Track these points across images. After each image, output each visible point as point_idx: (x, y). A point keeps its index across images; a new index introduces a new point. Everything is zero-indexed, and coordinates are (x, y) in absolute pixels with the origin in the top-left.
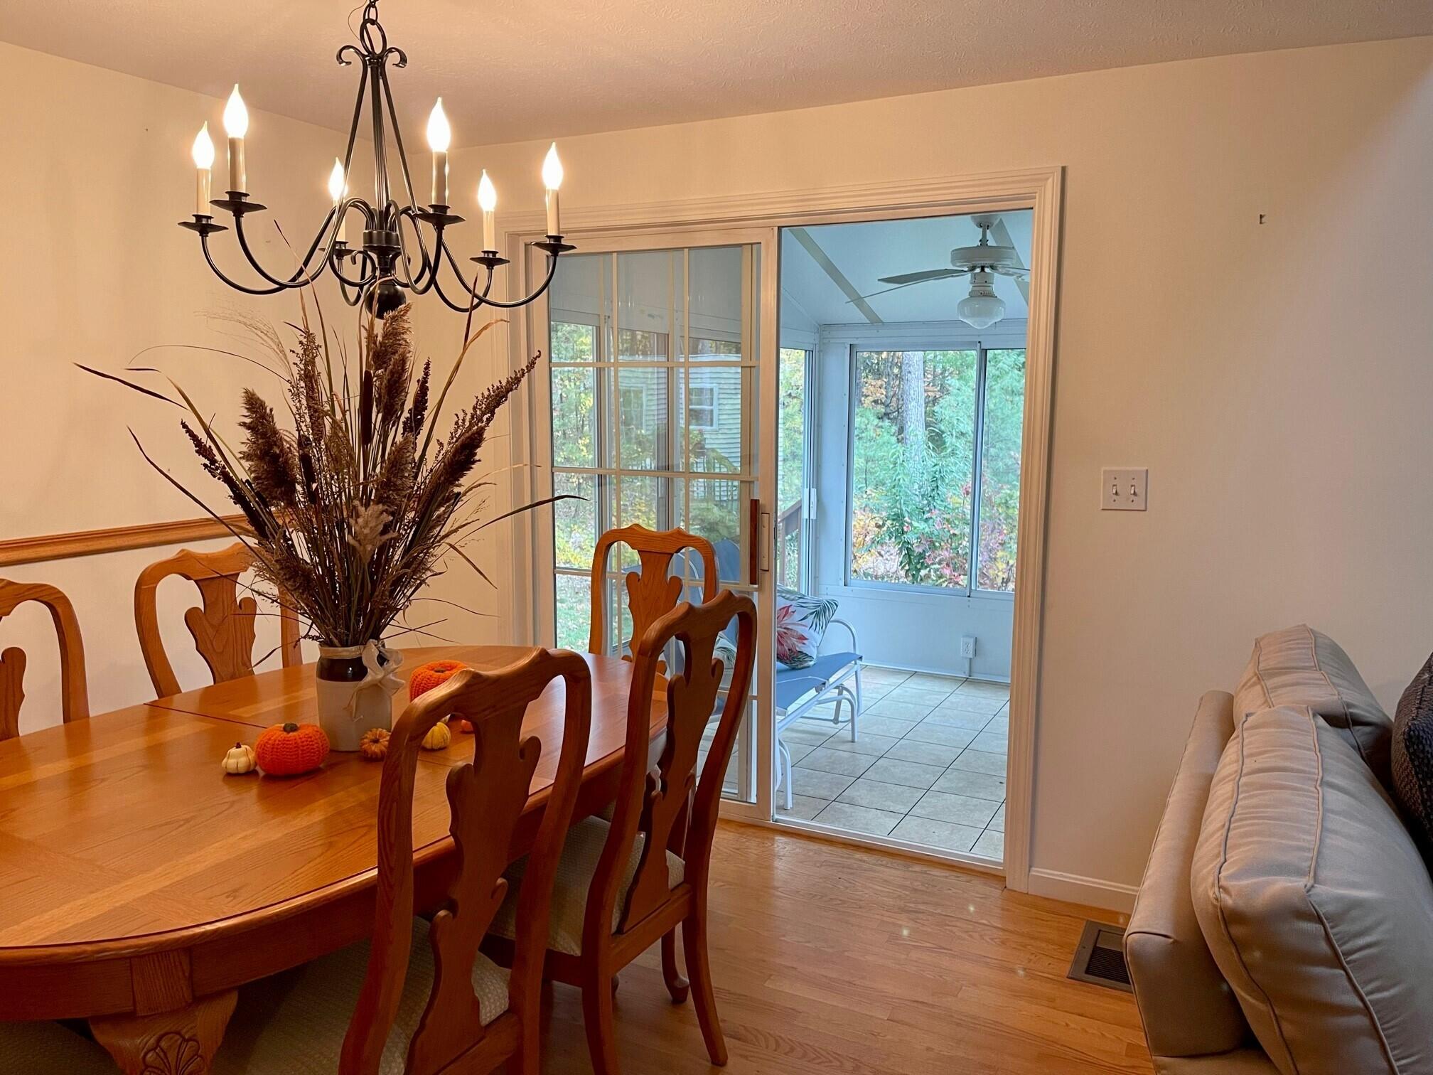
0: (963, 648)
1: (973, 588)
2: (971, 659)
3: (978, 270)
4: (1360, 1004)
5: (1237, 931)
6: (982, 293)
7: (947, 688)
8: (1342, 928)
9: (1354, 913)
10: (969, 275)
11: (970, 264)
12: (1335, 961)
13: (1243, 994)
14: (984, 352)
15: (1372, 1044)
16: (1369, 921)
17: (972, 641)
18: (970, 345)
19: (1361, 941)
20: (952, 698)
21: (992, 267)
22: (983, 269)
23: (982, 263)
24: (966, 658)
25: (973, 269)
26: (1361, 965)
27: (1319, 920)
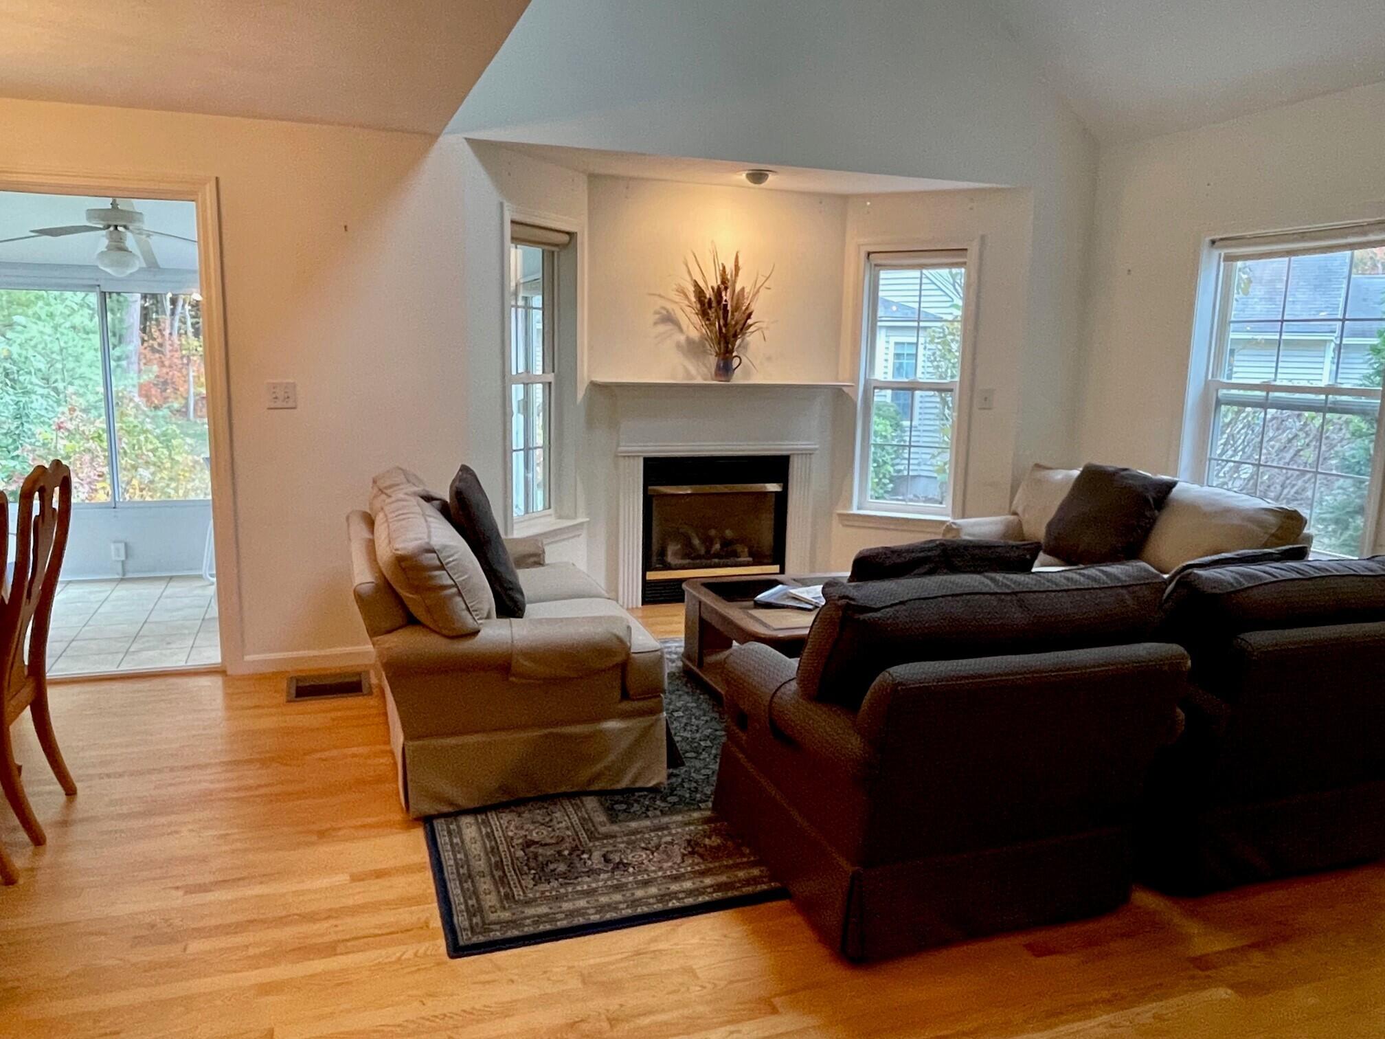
0: (115, 553)
1: (117, 499)
2: (123, 562)
3: (112, 229)
4: (453, 583)
5: (403, 564)
6: (118, 246)
7: (107, 587)
8: (444, 554)
9: (448, 549)
10: (104, 232)
11: (105, 223)
12: (442, 567)
13: (408, 595)
14: (103, 295)
15: (460, 599)
16: (452, 552)
17: (122, 546)
18: (90, 288)
19: (451, 559)
20: (115, 594)
21: (125, 227)
22: (116, 227)
23: (115, 223)
24: (118, 561)
25: (109, 227)
26: (452, 568)
27: (434, 551)
